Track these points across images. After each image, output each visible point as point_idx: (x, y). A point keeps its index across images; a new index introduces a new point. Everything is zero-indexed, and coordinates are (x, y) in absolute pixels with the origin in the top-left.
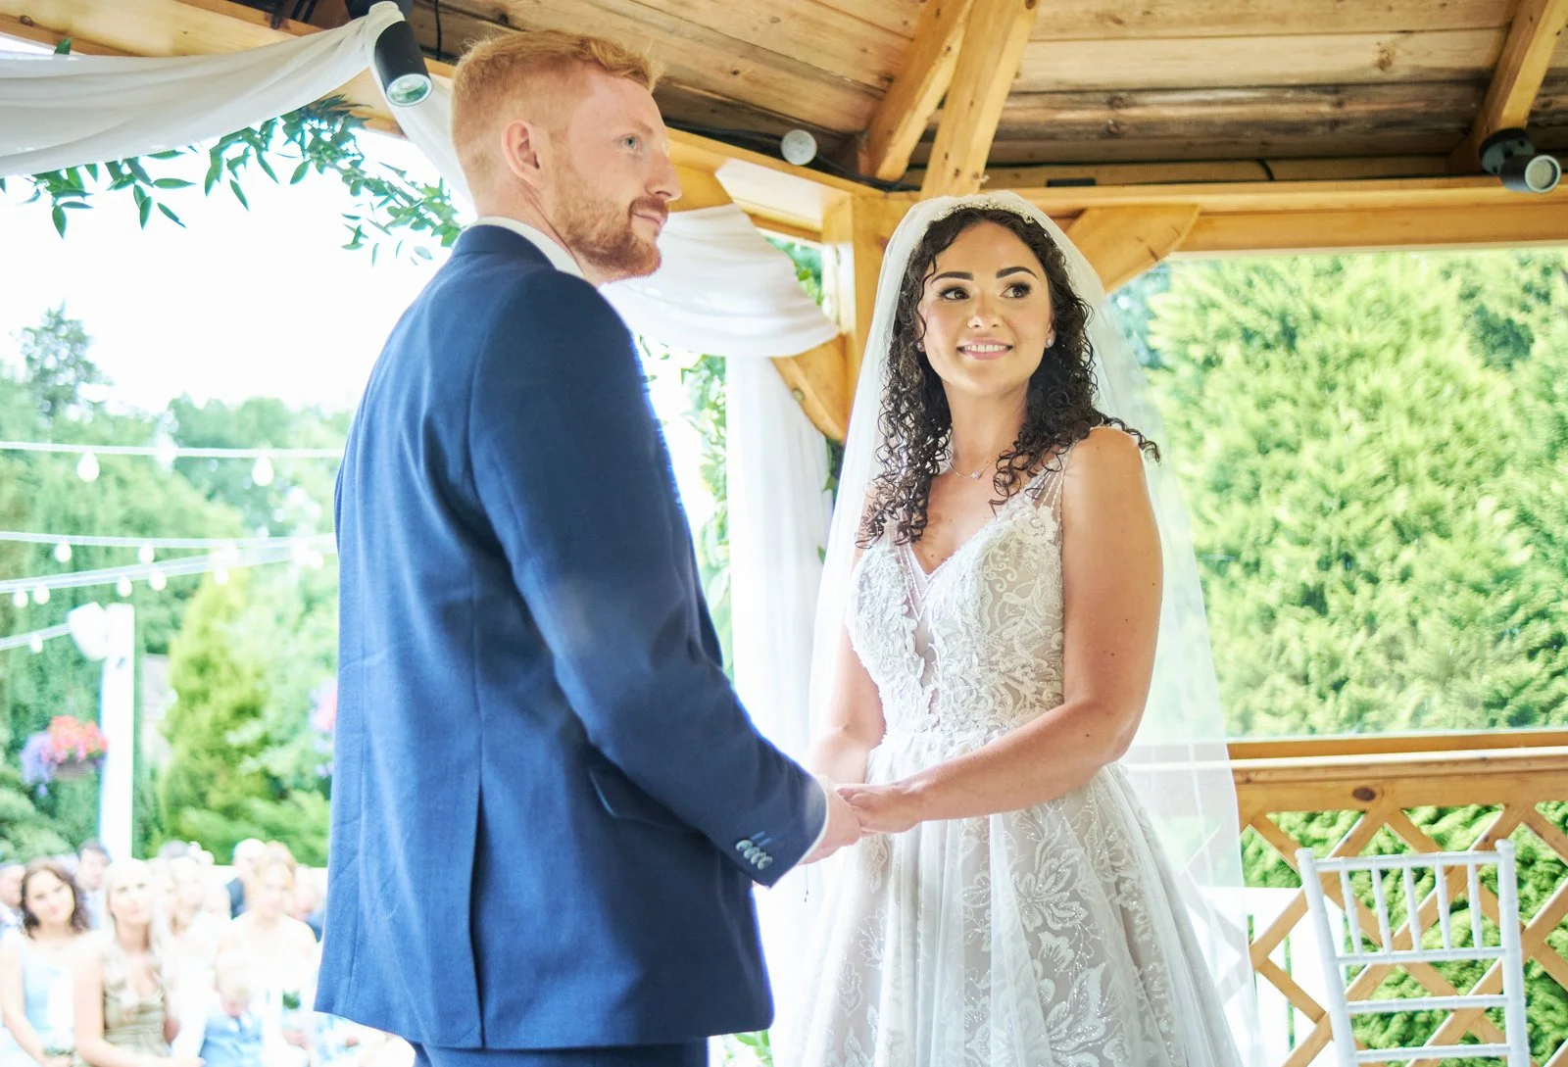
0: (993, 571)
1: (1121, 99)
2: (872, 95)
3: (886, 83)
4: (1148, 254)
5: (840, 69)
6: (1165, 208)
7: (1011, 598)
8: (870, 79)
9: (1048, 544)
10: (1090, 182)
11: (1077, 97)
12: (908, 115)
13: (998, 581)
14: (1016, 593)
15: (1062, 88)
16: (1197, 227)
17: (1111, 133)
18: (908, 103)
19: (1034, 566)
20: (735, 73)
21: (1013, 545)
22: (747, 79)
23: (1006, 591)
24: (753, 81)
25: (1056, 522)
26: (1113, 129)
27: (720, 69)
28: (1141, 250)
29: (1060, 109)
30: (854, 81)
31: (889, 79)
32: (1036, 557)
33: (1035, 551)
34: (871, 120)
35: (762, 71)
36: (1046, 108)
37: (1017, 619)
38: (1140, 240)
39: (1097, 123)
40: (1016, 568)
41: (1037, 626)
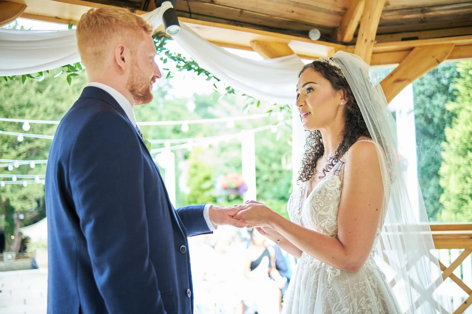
0: (315, 202)
1: (425, 10)
2: (340, 15)
3: (344, 11)
4: (436, 61)
5: (328, 7)
6: (442, 45)
7: (322, 213)
8: (339, 10)
9: (337, 190)
10: (416, 38)
11: (410, 10)
12: (351, 21)
13: (316, 206)
14: (323, 211)
15: (404, 8)
16: (454, 51)
17: (423, 21)
18: (351, 17)
19: (330, 199)
20: (293, 12)
21: (323, 191)
22: (297, 13)
23: (320, 210)
24: (300, 14)
25: (341, 181)
26: (424, 20)
27: (288, 11)
28: (434, 60)
29: (405, 14)
30: (334, 11)
31: (345, 9)
32: (331, 195)
33: (331, 193)
34: (341, 23)
35: (302, 11)
36: (400, 14)
37: (325, 220)
38: (433, 57)
39: (417, 18)
40: (323, 201)
41: (333, 222)
